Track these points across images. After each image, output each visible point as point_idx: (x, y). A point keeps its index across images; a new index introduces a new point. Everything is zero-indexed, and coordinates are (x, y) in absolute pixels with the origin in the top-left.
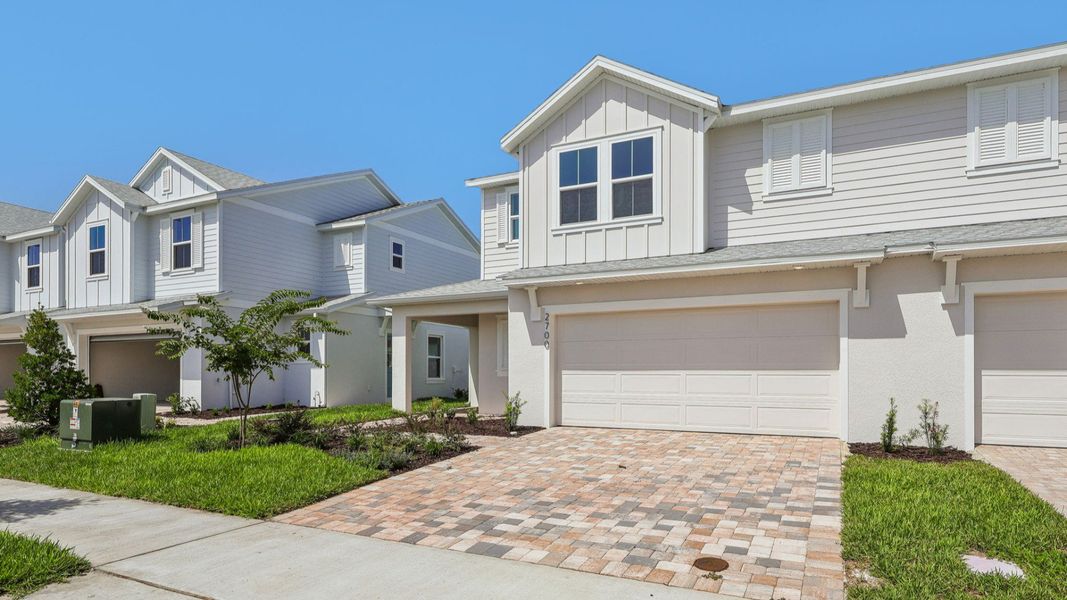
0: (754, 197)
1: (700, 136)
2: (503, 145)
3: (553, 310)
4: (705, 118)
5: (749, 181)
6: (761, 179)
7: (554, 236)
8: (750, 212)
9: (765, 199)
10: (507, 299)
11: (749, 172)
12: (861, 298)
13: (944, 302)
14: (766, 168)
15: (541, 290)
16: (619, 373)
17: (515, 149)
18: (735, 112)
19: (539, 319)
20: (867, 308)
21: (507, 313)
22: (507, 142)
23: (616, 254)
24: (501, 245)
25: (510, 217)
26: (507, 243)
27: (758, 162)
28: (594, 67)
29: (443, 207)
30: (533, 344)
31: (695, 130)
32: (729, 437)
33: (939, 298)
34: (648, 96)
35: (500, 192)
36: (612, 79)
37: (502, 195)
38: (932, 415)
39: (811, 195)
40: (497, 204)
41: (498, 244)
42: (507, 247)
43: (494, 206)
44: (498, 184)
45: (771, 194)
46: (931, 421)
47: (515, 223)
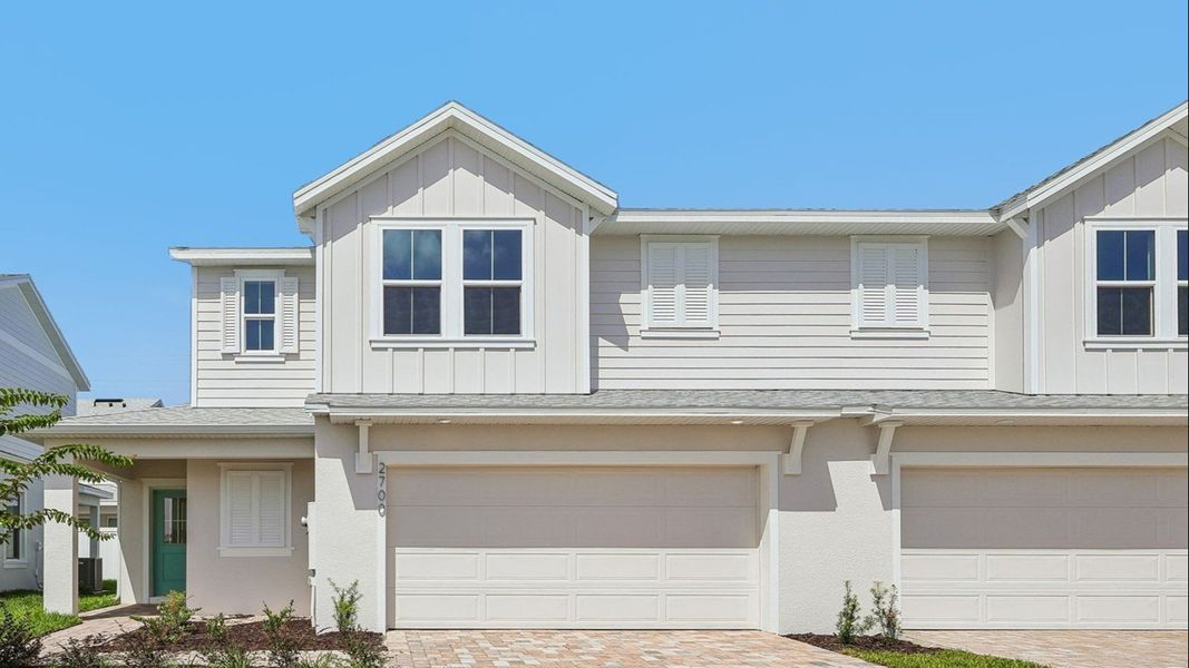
0: (631, 331)
1: (585, 239)
2: (297, 203)
3: (391, 458)
4: (591, 219)
5: (624, 309)
6: (640, 308)
7: (374, 349)
8: (626, 348)
9: (644, 334)
10: (313, 438)
11: (624, 298)
12: (793, 463)
13: (874, 473)
14: (647, 295)
15: (378, 427)
16: (483, 551)
17: (310, 212)
18: (621, 218)
19: (370, 471)
20: (798, 475)
21: (313, 459)
22: (304, 198)
23: (470, 385)
24: (227, 356)
25: (244, 315)
26: (239, 354)
27: (636, 287)
28: (445, 116)
29: (28, 289)
30: (356, 509)
31: (579, 232)
32: (641, 634)
33: (869, 467)
34: (515, 174)
35: (226, 275)
36: (463, 139)
37: (229, 279)
38: (886, 599)
39: (699, 335)
40: (222, 293)
41: (223, 354)
42: (237, 359)
43: (215, 295)
44: (225, 263)
45: (651, 329)
46: (886, 607)
47: (251, 325)
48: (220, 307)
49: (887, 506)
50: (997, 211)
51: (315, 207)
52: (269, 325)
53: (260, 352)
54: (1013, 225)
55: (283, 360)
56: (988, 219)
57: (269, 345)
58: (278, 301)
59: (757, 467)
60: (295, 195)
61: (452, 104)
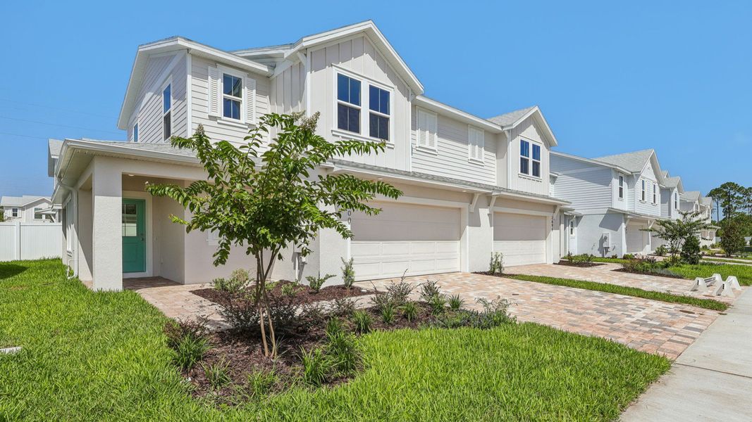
0: (413, 146)
1: (410, 105)
4: (411, 95)
6: (415, 137)
7: (333, 135)
9: (417, 149)
12: (472, 208)
13: (488, 213)
14: (417, 132)
17: (304, 50)
20: (473, 213)
24: (212, 118)
25: (223, 94)
26: (220, 118)
27: (415, 128)
28: (367, 26)
31: (409, 101)
33: (487, 211)
34: (387, 65)
35: (212, 65)
36: (369, 39)
37: (214, 69)
38: (499, 258)
39: (431, 152)
40: (209, 77)
41: (209, 116)
42: (218, 121)
43: (205, 77)
44: (213, 58)
45: (420, 147)
46: (499, 260)
47: (226, 101)
48: (206, 85)
49: (491, 226)
50: (502, 127)
51: (306, 49)
52: (237, 104)
53: (232, 119)
54: (506, 133)
55: (247, 127)
56: (500, 129)
57: (237, 116)
58: (244, 91)
59: (460, 209)
60: (304, 40)
61: (370, 21)
